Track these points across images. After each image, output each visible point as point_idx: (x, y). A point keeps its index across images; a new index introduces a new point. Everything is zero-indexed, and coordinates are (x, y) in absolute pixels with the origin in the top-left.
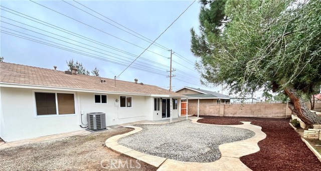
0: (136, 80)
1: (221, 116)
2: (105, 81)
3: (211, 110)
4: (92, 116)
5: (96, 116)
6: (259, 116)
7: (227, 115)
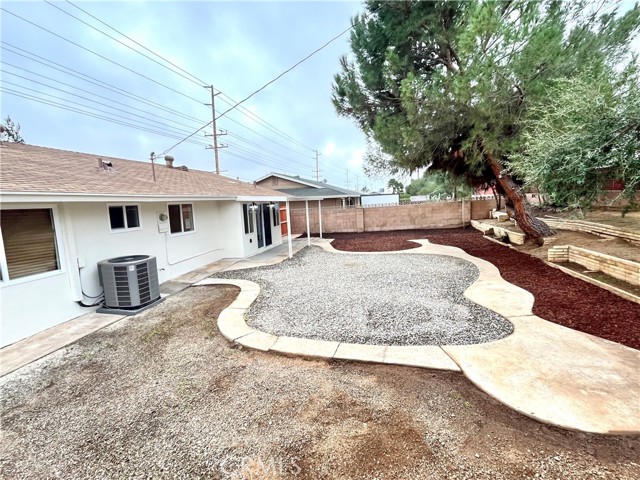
0: (170, 160)
1: (359, 231)
2: (110, 165)
3: (338, 221)
4: (125, 268)
5: (138, 266)
6: (424, 226)
7: (370, 230)
